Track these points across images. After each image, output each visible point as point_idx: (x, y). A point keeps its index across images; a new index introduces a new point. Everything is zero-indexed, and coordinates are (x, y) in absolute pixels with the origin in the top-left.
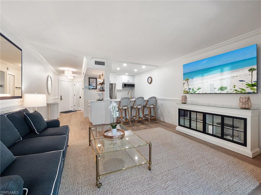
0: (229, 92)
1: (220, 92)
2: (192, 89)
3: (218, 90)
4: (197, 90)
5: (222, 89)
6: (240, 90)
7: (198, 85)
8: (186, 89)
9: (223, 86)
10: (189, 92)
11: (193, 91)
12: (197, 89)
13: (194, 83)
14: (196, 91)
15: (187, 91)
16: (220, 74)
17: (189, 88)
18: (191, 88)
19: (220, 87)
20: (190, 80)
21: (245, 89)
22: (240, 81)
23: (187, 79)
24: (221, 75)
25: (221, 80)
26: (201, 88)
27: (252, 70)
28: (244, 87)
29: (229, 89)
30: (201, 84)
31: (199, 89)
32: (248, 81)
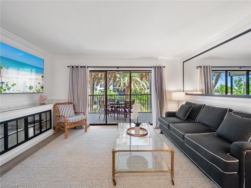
0: (34, 92)
1: (29, 91)
2: (5, 84)
3: (29, 89)
4: (11, 86)
5: (31, 88)
6: (38, 90)
7: (13, 79)
9: (31, 85)
10: (2, 87)
11: (6, 87)
12: (11, 85)
13: (9, 76)
14: (10, 88)
16: (30, 73)
17: (2, 82)
18: (4, 83)
19: (29, 86)
20: (4, 70)
22: (39, 83)
24: (31, 75)
25: (30, 79)
26: (15, 84)
27: (42, 77)
28: (40, 88)
29: (34, 88)
30: (17, 79)
31: (14, 85)
32: (41, 85)
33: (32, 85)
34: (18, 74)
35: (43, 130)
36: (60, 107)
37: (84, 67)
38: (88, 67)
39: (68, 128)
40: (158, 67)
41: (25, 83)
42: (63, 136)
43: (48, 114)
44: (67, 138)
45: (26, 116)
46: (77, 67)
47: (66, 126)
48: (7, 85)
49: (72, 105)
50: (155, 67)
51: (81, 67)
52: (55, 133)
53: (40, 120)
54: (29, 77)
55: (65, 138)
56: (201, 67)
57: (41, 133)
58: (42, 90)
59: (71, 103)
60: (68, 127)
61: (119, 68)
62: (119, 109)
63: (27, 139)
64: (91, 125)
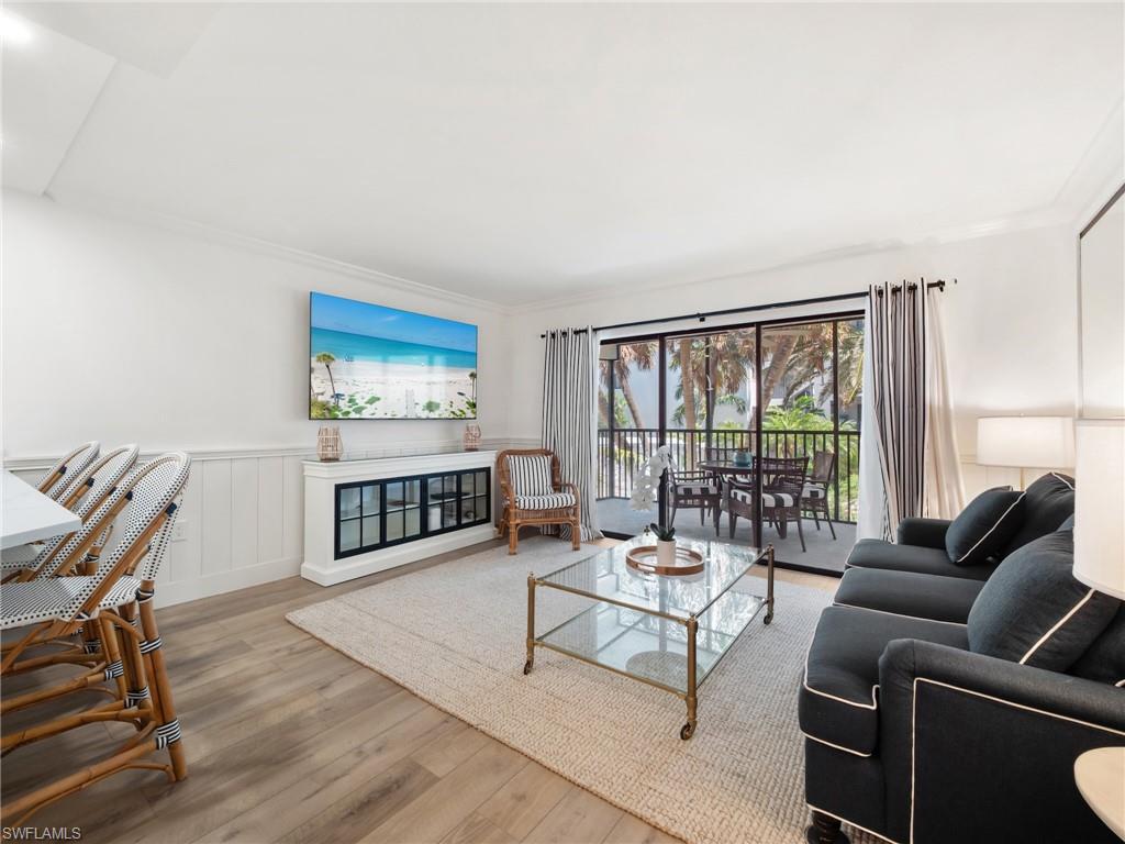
0: (443, 417)
1: (425, 414)
2: (347, 399)
3: (424, 409)
4: (367, 403)
5: (430, 406)
6: (459, 413)
7: (369, 386)
8: (322, 394)
9: (433, 400)
10: (337, 407)
11: (350, 406)
12: (365, 400)
13: (356, 378)
14: (363, 408)
15: (328, 402)
16: (426, 368)
17: (336, 393)
18: (344, 395)
19: (424, 402)
20: (339, 364)
21: (465, 410)
22: (460, 394)
23: (324, 355)
24: (430, 372)
25: (429, 384)
26: (378, 399)
27: (473, 376)
28: (464, 407)
29: (442, 407)
30: (381, 386)
31: (373, 400)
32: (469, 397)
33: (436, 399)
34: (385, 372)
35: (464, 521)
36: (513, 461)
37: (586, 331)
38: (595, 330)
39: (517, 525)
41: (409, 394)
42: (505, 548)
43: (481, 477)
44: (515, 554)
45: (423, 476)
46: (564, 334)
47: (513, 516)
48: (350, 401)
49: (547, 460)
51: (577, 333)
52: (498, 538)
53: (459, 494)
54: (426, 378)
55: (510, 554)
57: (460, 526)
58: (475, 413)
59: (547, 453)
60: (518, 521)
61: (707, 318)
62: (735, 494)
63: (425, 532)
64: (608, 535)
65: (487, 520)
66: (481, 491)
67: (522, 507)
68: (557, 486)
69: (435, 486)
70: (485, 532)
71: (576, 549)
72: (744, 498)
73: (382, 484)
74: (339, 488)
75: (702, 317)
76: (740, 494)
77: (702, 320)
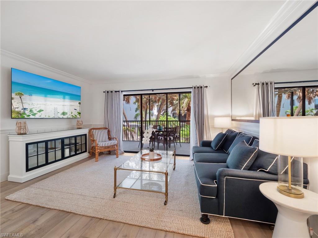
0: (68, 117)
2: (29, 110)
3: (61, 115)
4: (37, 112)
5: (64, 114)
6: (74, 116)
7: (39, 106)
8: (18, 108)
9: (64, 111)
10: (24, 113)
11: (30, 113)
12: (38, 111)
13: (33, 102)
14: (36, 114)
15: (20, 111)
16: (62, 100)
17: (24, 108)
18: (27, 109)
19: (62, 112)
20: (26, 97)
21: (77, 115)
22: (75, 109)
23: (19, 93)
24: (64, 102)
25: (63, 105)
26: (43, 110)
27: (80, 103)
28: (77, 114)
29: (68, 114)
30: (44, 106)
31: (40, 111)
32: (78, 110)
33: (66, 111)
34: (46, 101)
35: (78, 152)
36: (95, 132)
37: (119, 91)
38: (122, 91)
39: (98, 152)
40: (198, 87)
41: (55, 109)
42: (94, 159)
43: (83, 137)
44: (97, 161)
45: (62, 138)
46: (112, 92)
47: (97, 149)
48: (30, 111)
49: (106, 131)
50: (195, 88)
51: (116, 92)
52: (90, 157)
53: (76, 144)
54: (62, 103)
55: (96, 161)
56: (259, 84)
57: (76, 154)
58: (80, 116)
59: (106, 129)
60: (99, 151)
61: (154, 91)
62: (159, 137)
63: (63, 158)
64: (125, 152)
65: (86, 151)
66: (84, 142)
67: (100, 146)
68: (110, 139)
69: (67, 142)
70: (85, 155)
71: (117, 157)
72: (162, 138)
73: (46, 142)
74: (27, 145)
75: (153, 90)
76: (160, 137)
77: (153, 91)
